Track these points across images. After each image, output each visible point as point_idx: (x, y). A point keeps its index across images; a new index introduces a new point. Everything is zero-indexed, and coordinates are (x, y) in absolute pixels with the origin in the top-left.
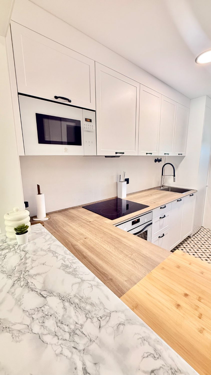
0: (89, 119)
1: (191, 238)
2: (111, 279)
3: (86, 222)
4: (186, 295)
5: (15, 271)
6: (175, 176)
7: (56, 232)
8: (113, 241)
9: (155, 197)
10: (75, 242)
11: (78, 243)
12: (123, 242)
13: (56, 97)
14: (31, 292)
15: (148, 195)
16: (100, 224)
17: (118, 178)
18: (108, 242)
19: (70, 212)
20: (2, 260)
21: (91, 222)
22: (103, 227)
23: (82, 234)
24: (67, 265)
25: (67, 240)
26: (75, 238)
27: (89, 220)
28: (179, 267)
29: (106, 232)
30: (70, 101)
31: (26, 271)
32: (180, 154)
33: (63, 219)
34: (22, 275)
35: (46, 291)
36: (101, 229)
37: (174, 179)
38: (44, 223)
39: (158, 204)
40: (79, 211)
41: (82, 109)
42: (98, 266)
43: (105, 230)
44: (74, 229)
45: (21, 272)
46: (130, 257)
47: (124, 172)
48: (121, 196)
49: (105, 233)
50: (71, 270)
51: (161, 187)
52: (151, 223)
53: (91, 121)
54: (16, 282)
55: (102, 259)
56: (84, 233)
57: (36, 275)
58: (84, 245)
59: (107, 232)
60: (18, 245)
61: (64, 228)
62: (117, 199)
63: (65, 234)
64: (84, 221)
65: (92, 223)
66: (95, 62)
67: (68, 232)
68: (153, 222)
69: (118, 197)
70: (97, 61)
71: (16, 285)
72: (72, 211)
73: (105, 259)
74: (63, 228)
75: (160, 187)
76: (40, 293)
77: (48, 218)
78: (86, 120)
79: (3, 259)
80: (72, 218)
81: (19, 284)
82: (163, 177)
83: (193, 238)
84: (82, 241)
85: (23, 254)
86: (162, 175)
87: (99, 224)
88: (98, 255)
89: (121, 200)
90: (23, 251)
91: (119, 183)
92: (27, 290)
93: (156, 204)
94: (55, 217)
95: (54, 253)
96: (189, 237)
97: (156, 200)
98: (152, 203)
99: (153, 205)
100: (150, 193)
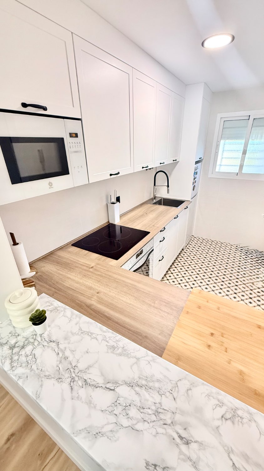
0: (74, 133)
1: (184, 250)
2: (146, 337)
3: (87, 269)
4: (212, 334)
5: (62, 371)
6: (169, 187)
7: (57, 291)
8: (130, 289)
9: (152, 216)
10: (89, 302)
11: (92, 302)
12: (140, 289)
13: (24, 105)
14: (95, 389)
15: (143, 214)
16: (106, 269)
17: (108, 199)
18: (125, 292)
19: (59, 256)
20: (34, 362)
21: (94, 268)
22: (110, 272)
23: (91, 288)
24: (113, 346)
25: (77, 301)
26: (86, 295)
27: (90, 265)
28: (199, 307)
29: (116, 279)
30: (45, 109)
31: (74, 367)
32: (174, 160)
33: (55, 270)
34: (73, 373)
35: (110, 382)
36: (110, 276)
37: (168, 190)
38: (33, 282)
39: (158, 227)
40: (69, 252)
41: (63, 119)
42: (127, 326)
43: (115, 276)
44: (78, 283)
45: (68, 370)
46: (154, 307)
47: (115, 190)
48: (114, 221)
49: (117, 280)
50: (120, 350)
51: (153, 199)
52: (153, 250)
53: (76, 135)
54: (72, 383)
55: (128, 316)
56: (93, 286)
57: (88, 368)
58: (101, 301)
59: (118, 279)
60: (38, 335)
61: (64, 284)
62: (109, 227)
63: (71, 292)
64: (85, 268)
65: (95, 270)
66: (73, 34)
67: (73, 288)
68: (154, 248)
69: (110, 222)
70: (75, 33)
71: (75, 388)
72: (61, 253)
73: (131, 315)
74: (62, 283)
76: (106, 387)
77: (35, 272)
78: (71, 135)
79: (34, 360)
80: (67, 265)
81: (78, 385)
82: (156, 187)
84: (95, 297)
85: (53, 345)
86: (155, 185)
87: (104, 268)
88: (121, 311)
89: (114, 226)
90: (51, 341)
91: (110, 205)
92: (90, 389)
93: (156, 228)
94: (43, 269)
95: (90, 334)
96: (183, 249)
97: (154, 222)
98: (151, 227)
99: (153, 230)
100: (144, 210)
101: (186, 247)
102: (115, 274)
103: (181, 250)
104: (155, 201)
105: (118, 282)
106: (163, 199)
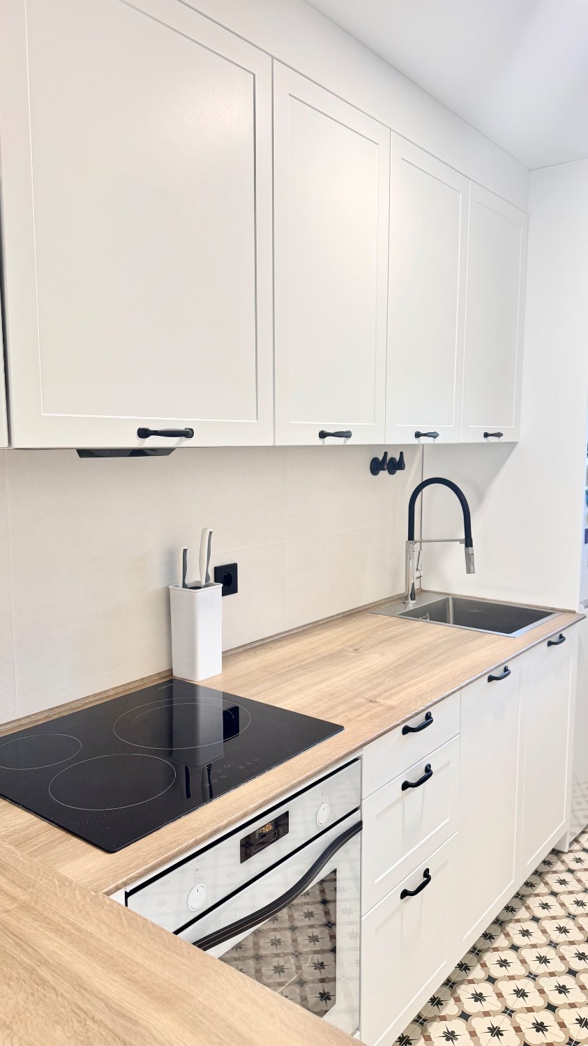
1: (564, 857)
6: (471, 546)
9: (375, 660)
15: (342, 650)
16: (24, 897)
17: (170, 564)
22: (38, 916)
29: (46, 963)
32: (490, 432)
37: (469, 559)
39: (391, 708)
43: (51, 944)
47: (204, 531)
48: (192, 665)
49: (43, 972)
51: (406, 598)
52: (358, 827)
59: (56, 968)
62: (170, 690)
68: (367, 816)
69: (175, 674)
75: (403, 599)
82: (417, 546)
83: (571, 856)
86: (411, 537)
87: (17, 892)
89: (190, 689)
91: (178, 592)
93: (379, 709)
96: (556, 852)
97: (381, 684)
98: (359, 706)
99: (364, 717)
100: (350, 636)
101: (576, 840)
102: (59, 931)
103: (542, 852)
104: (412, 605)
105: (43, 982)
106: (454, 599)
